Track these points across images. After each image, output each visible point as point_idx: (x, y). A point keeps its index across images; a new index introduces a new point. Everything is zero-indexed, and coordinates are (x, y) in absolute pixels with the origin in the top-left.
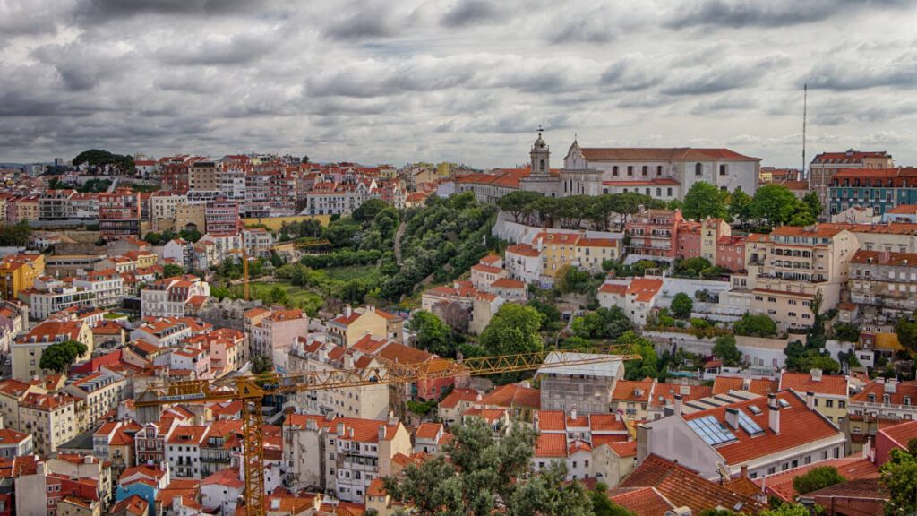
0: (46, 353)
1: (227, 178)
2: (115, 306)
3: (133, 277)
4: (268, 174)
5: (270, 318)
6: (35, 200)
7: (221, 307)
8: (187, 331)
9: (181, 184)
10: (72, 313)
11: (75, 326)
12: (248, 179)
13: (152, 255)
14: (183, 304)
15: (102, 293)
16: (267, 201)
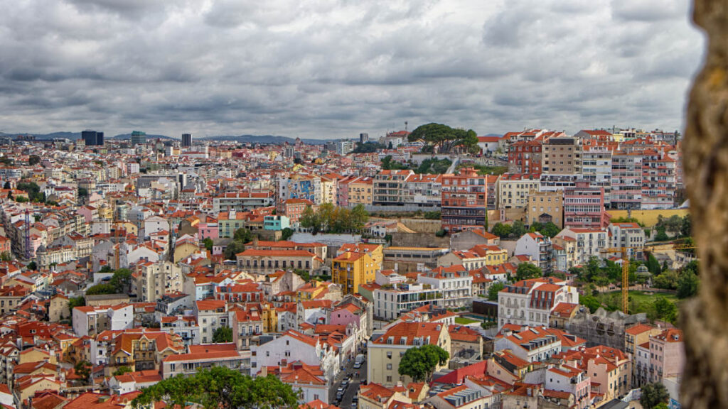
0: (406, 356)
1: (589, 159)
2: (462, 309)
3: (483, 276)
4: (640, 154)
5: (661, 337)
6: (369, 182)
7: (595, 319)
8: (557, 346)
9: (532, 165)
10: (424, 314)
11: (435, 329)
12: (615, 160)
13: (502, 251)
14: (548, 312)
15: (449, 293)
16: (639, 188)
